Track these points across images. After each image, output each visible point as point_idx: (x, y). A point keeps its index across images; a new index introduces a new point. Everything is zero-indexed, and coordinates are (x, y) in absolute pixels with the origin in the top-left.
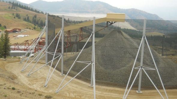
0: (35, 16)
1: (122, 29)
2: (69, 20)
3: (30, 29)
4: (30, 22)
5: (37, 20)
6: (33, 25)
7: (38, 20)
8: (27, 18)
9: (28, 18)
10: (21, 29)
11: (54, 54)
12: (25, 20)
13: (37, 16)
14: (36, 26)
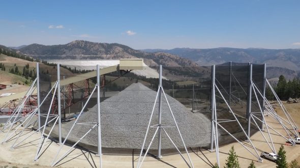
0: (27, 66)
1: (148, 79)
2: (75, 70)
3: (19, 84)
4: (20, 75)
5: (29, 72)
6: (24, 79)
7: (31, 71)
8: (14, 70)
9: (17, 69)
10: (5, 86)
11: (46, 116)
12: (12, 72)
13: (30, 66)
14: (28, 79)
